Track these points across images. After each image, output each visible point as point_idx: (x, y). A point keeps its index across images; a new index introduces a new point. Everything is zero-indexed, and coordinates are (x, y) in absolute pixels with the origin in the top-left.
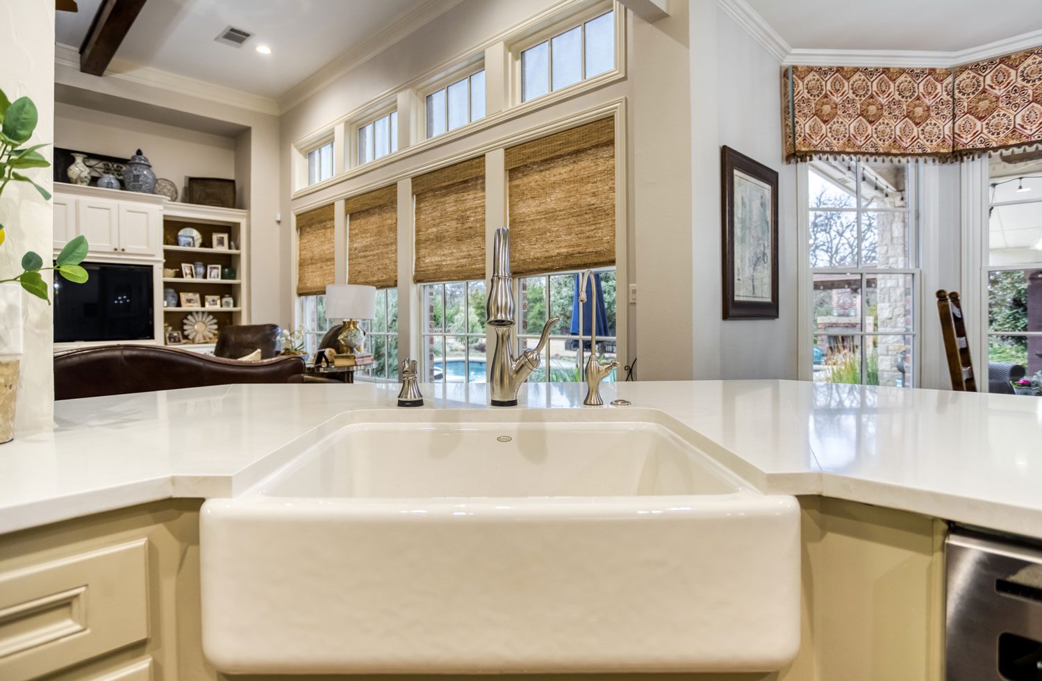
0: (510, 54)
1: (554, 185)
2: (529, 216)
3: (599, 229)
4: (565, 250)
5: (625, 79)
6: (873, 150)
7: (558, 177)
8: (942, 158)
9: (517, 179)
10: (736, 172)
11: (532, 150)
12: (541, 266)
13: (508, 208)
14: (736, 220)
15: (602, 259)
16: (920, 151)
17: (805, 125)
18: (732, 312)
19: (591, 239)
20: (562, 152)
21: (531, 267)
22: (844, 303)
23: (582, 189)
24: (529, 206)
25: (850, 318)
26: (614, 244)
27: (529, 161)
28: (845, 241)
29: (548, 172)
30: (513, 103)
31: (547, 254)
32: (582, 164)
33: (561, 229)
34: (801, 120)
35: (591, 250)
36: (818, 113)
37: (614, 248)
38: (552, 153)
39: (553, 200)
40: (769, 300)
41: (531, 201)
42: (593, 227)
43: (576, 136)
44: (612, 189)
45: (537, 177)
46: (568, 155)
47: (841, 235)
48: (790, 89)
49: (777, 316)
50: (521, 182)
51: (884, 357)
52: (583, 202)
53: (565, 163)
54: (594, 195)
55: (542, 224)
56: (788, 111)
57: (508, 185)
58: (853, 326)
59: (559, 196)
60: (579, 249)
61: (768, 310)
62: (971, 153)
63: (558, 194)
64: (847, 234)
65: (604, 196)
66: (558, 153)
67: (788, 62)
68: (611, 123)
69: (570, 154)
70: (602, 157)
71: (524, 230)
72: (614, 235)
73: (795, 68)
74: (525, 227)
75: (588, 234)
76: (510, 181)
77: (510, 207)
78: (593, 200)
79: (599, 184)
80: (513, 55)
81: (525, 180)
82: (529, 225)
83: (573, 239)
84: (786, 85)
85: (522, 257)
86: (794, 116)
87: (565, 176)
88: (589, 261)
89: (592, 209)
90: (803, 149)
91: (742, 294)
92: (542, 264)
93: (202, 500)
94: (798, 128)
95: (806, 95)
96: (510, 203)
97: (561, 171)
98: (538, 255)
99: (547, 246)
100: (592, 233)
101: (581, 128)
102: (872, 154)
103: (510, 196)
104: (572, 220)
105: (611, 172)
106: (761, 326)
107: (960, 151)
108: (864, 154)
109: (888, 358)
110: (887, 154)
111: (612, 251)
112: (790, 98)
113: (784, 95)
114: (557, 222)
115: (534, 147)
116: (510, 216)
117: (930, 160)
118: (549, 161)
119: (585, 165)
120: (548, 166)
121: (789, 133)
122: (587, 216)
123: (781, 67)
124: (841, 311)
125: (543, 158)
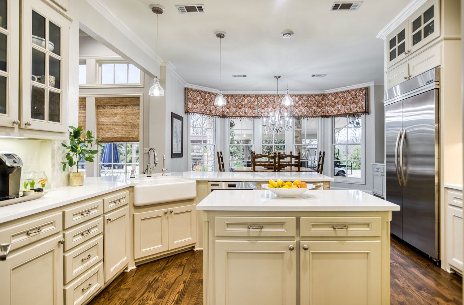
0: (97, 64)
1: (116, 114)
2: (106, 123)
3: (133, 130)
4: (121, 136)
5: (143, 87)
6: (206, 113)
7: (118, 112)
8: (221, 117)
9: (100, 109)
10: (174, 119)
11: (108, 101)
12: (111, 140)
13: (96, 119)
14: (174, 131)
15: (134, 140)
16: (216, 115)
17: (190, 105)
18: (173, 156)
19: (130, 133)
20: (120, 104)
21: (107, 140)
22: (198, 148)
23: (128, 117)
24: (106, 120)
25: (200, 153)
26: (139, 136)
27: (107, 104)
28: (198, 123)
29: (114, 109)
30: (98, 83)
31: (113, 137)
32: (128, 109)
33: (119, 129)
34: (189, 103)
35: (131, 137)
36: (193, 102)
37: (139, 137)
38: (116, 104)
39: (116, 119)
40: (181, 152)
41: (106, 118)
42: (131, 130)
43: (126, 100)
44: (139, 119)
45: (109, 110)
46: (122, 105)
47: (197, 121)
48: (186, 94)
49: (183, 157)
50: (102, 110)
51: (209, 167)
52: (128, 122)
53: (121, 108)
54: (132, 120)
55: (111, 126)
56: (186, 100)
57: (96, 110)
58: (201, 156)
59: (118, 118)
60: (126, 136)
61: (180, 155)
62: (226, 116)
63: (118, 117)
64: (199, 120)
65: (135, 121)
66: (118, 104)
67: (186, 86)
68: (138, 99)
69: (123, 105)
70: (134, 109)
71: (103, 127)
72: (139, 133)
73: (188, 88)
74: (104, 126)
75: (129, 132)
76: (97, 109)
77: (97, 118)
78: (131, 121)
79: (133, 117)
80: (99, 65)
81: (104, 110)
82: (106, 126)
83: (124, 132)
84: (185, 93)
85: (102, 137)
86: (187, 102)
87: (121, 112)
88: (130, 140)
89: (131, 124)
90: (190, 111)
91: (175, 152)
92: (111, 139)
93: (134, 186)
94: (188, 105)
95: (190, 97)
96: (97, 117)
97: (119, 110)
98: (110, 136)
99: (113, 134)
100: (131, 131)
101: (128, 98)
102: (205, 114)
103: (97, 114)
104: (123, 127)
105: (138, 114)
106: (179, 159)
107: (224, 116)
108: (204, 114)
109: (210, 167)
110: (209, 115)
111: (138, 138)
112: (186, 96)
113: (185, 95)
114: (118, 126)
115: (108, 100)
116: (97, 122)
117: (218, 117)
118: (115, 106)
119: (129, 110)
120: (114, 107)
121: (186, 106)
122: (129, 126)
123: (184, 87)
124: (197, 151)
125: (112, 105)
